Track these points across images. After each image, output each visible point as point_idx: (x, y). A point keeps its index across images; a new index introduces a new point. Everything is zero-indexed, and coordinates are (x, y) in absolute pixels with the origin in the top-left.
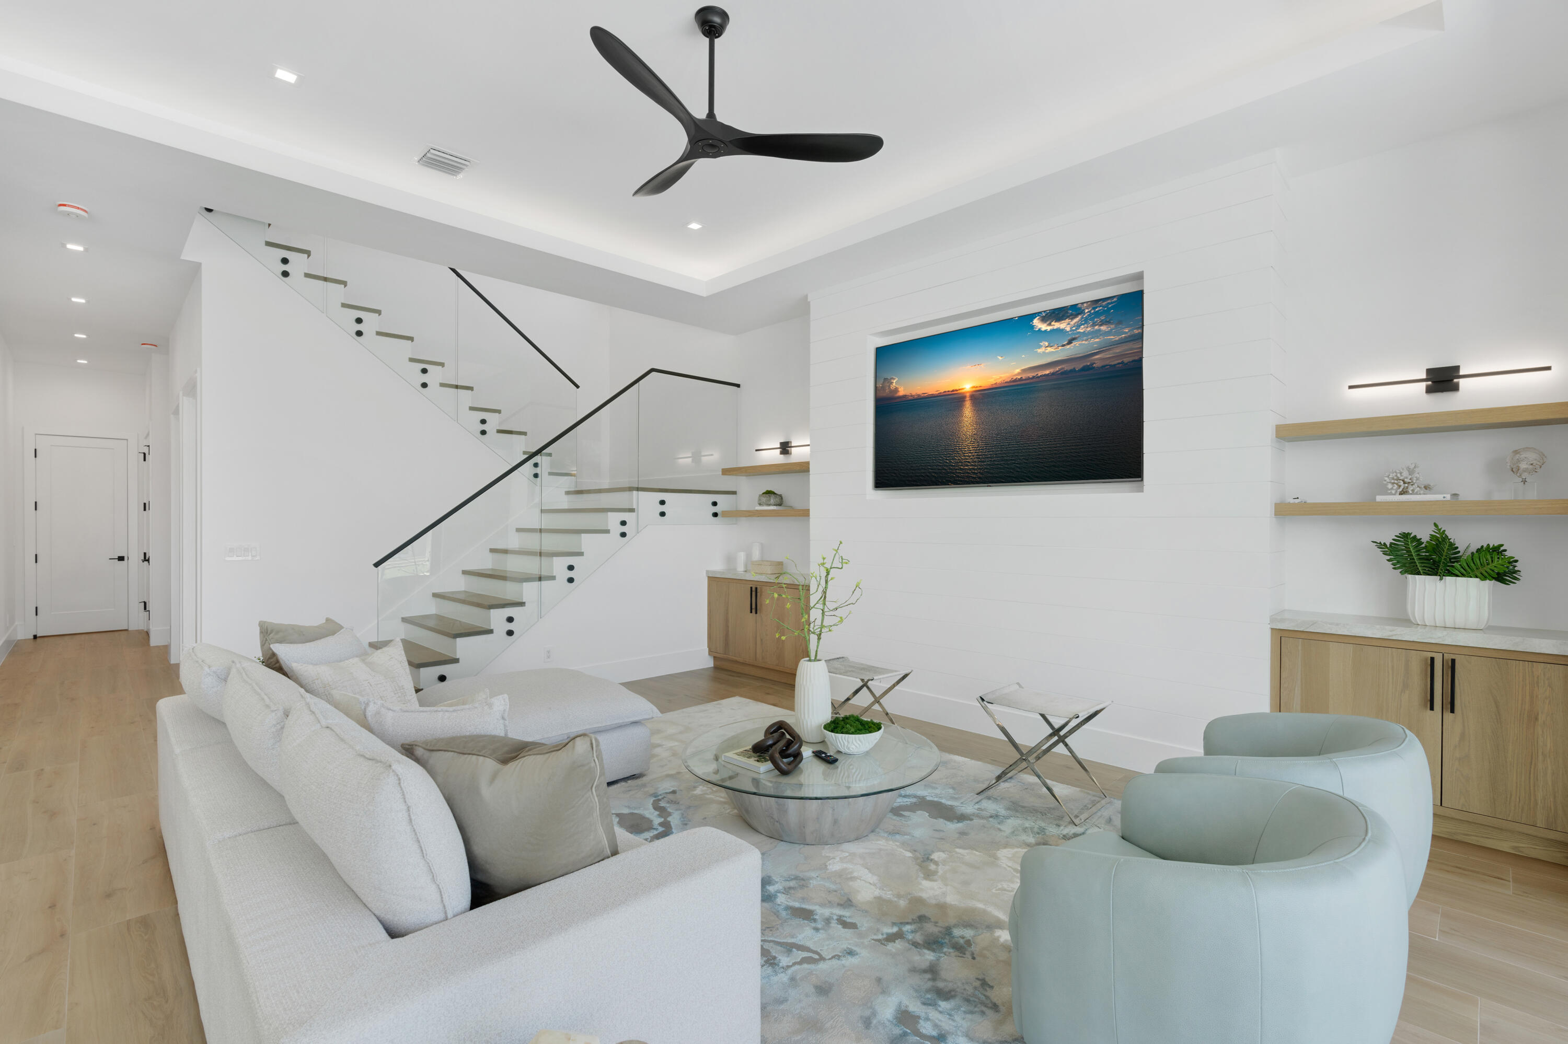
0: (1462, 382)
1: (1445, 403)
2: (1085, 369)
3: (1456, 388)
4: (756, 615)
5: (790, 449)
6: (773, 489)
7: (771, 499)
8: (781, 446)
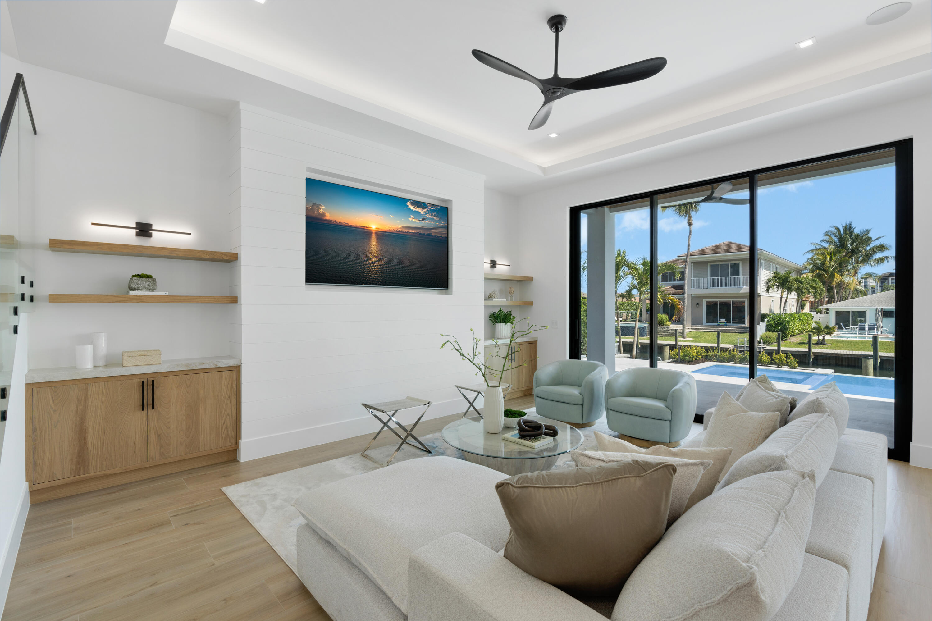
0: (497, 266)
2: (429, 235)
4: (151, 411)
5: (154, 233)
6: (148, 274)
7: (143, 283)
8: (134, 226)
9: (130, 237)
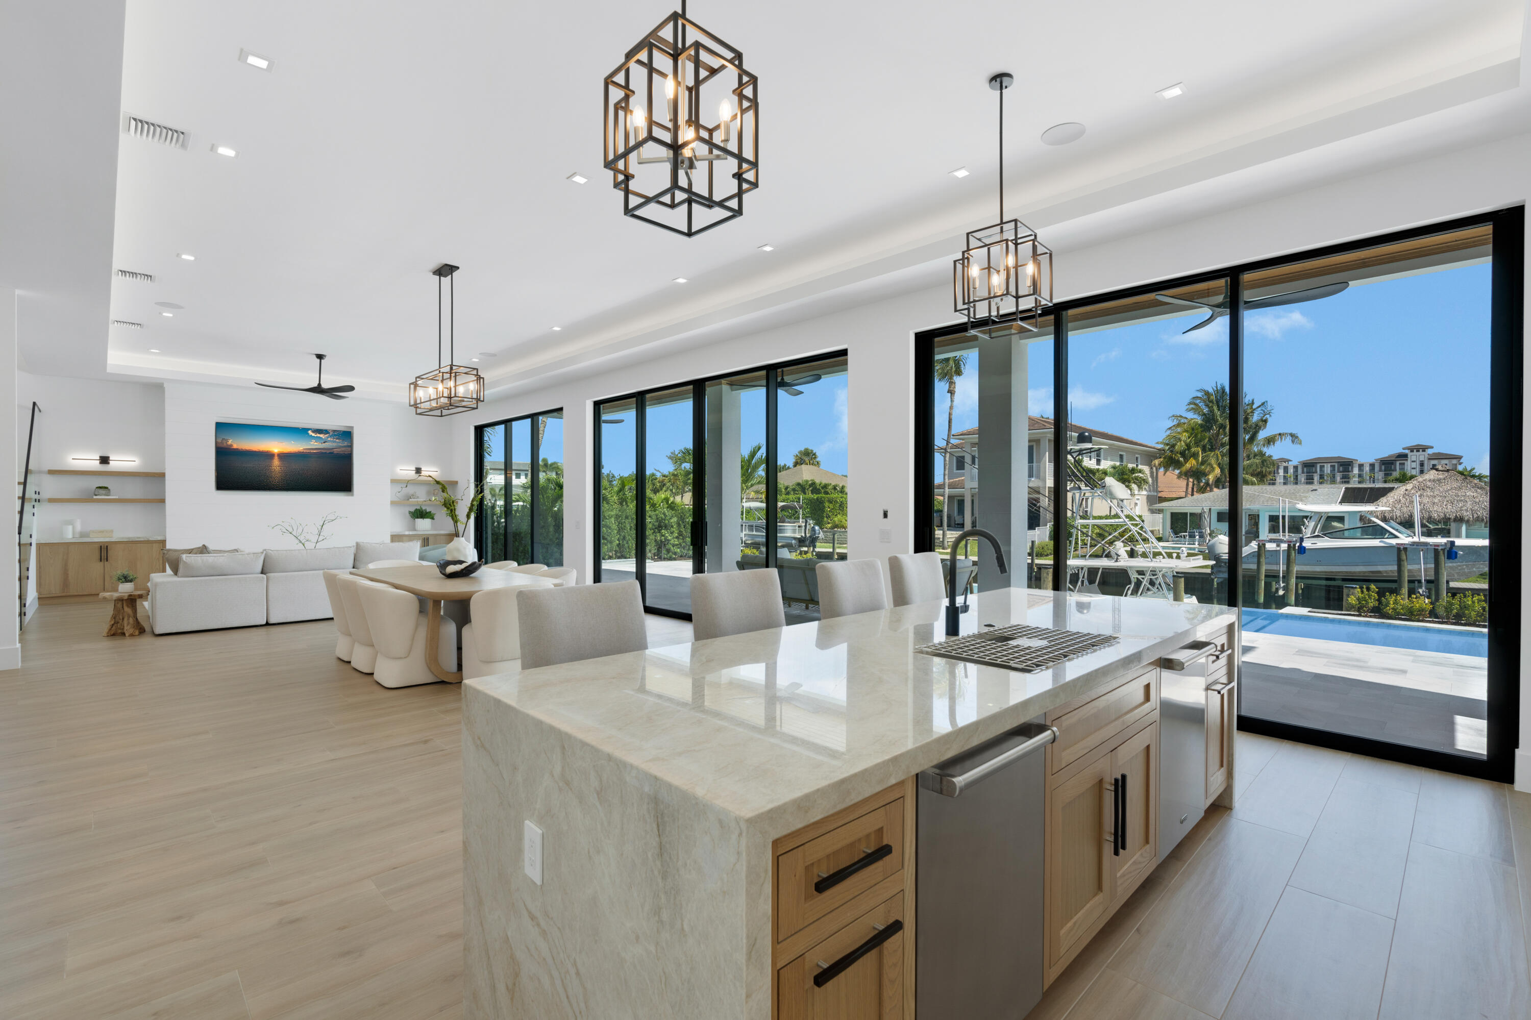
0: (422, 472)
2: (330, 453)
4: (106, 562)
5: (111, 462)
6: (106, 486)
7: (101, 491)
8: (99, 458)
9: (95, 465)
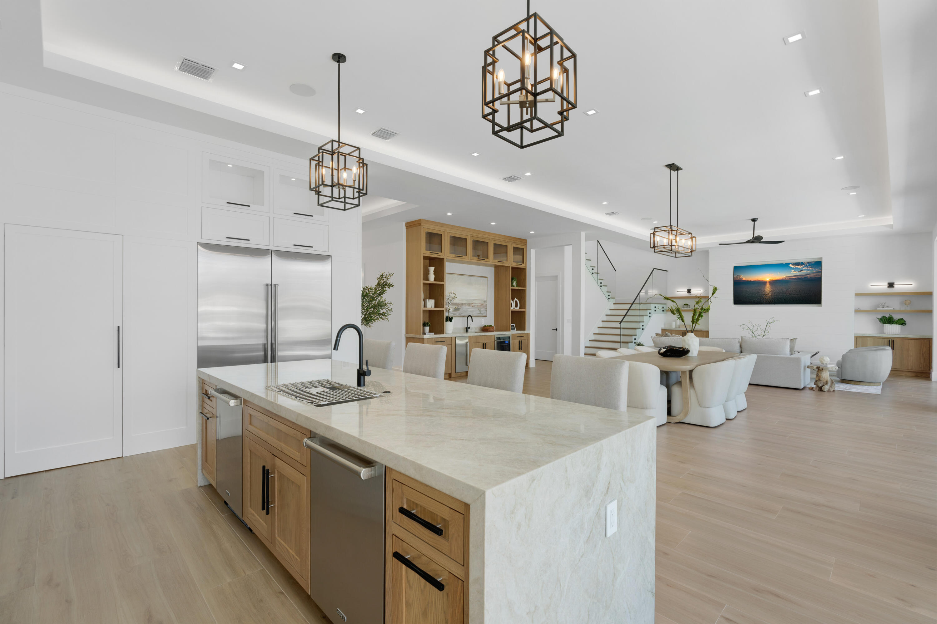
0: (895, 286)
1: (891, 290)
3: (894, 287)
5: (691, 292)
6: (687, 303)
7: (685, 306)
8: (687, 290)
9: (685, 293)
